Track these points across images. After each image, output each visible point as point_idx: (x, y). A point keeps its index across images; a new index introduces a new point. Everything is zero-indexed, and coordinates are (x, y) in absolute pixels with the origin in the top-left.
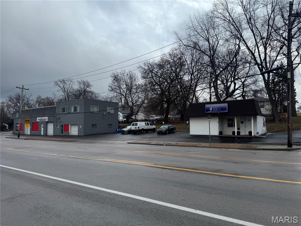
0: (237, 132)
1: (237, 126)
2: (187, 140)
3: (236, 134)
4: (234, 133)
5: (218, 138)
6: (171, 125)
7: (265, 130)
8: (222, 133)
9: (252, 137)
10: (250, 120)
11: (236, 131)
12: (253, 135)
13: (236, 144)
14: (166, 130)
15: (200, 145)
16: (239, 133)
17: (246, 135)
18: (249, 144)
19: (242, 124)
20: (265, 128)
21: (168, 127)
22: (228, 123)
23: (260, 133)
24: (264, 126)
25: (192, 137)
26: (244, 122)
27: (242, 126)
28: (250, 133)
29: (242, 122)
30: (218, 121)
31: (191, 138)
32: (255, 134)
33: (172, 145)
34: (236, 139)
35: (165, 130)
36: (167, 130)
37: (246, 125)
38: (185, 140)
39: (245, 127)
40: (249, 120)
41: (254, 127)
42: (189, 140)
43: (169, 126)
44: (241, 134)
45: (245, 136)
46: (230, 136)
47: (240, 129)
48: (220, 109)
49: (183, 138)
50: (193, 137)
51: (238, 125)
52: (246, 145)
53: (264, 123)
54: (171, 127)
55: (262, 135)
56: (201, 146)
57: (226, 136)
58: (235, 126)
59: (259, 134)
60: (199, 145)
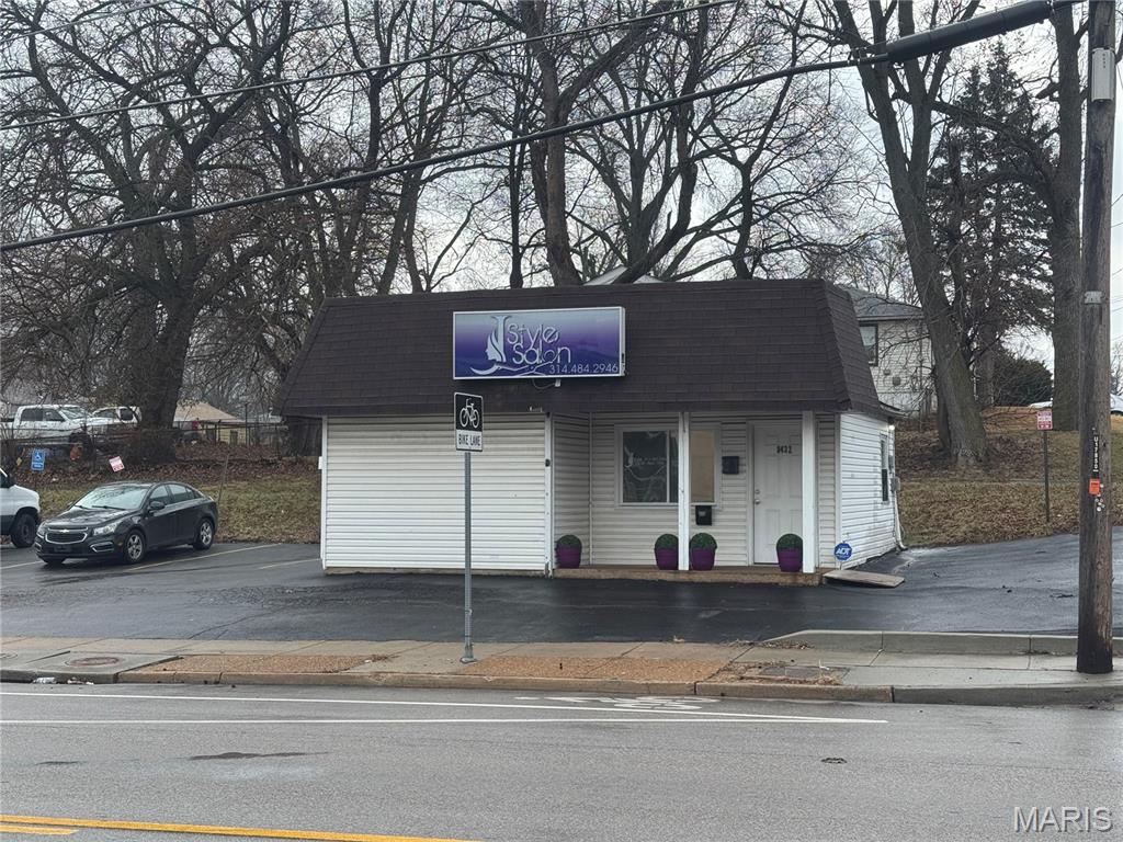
0: (693, 543)
1: (694, 496)
2: (280, 618)
3: (684, 562)
4: (666, 548)
5: (542, 598)
6: (177, 489)
7: (889, 526)
8: (579, 554)
9: (801, 580)
10: (790, 449)
11: (685, 531)
12: (808, 566)
13: (679, 648)
14: (128, 530)
15: (380, 666)
16: (703, 550)
17: (758, 568)
18: (780, 645)
19: (731, 480)
20: (888, 515)
21: (149, 500)
22: (626, 473)
23: (861, 551)
24: (885, 498)
25: (334, 589)
26: (746, 466)
27: (729, 495)
28: (790, 549)
29: (731, 466)
30: (548, 457)
31: (322, 601)
32: (828, 560)
33: (116, 679)
34: (685, 601)
35: (111, 528)
36: (136, 529)
37: (761, 486)
38: (265, 621)
39: (755, 503)
40: (780, 450)
41: (817, 499)
42: (298, 618)
43: (161, 491)
44: (720, 559)
45: (748, 579)
46: (637, 576)
47: (717, 517)
48: (564, 354)
49: (254, 599)
50: (346, 589)
51: (701, 488)
52: (760, 654)
53: (884, 473)
54: (172, 499)
55: (873, 564)
56: (385, 678)
57: (604, 575)
58: (674, 498)
59: (853, 561)
60: (367, 669)
